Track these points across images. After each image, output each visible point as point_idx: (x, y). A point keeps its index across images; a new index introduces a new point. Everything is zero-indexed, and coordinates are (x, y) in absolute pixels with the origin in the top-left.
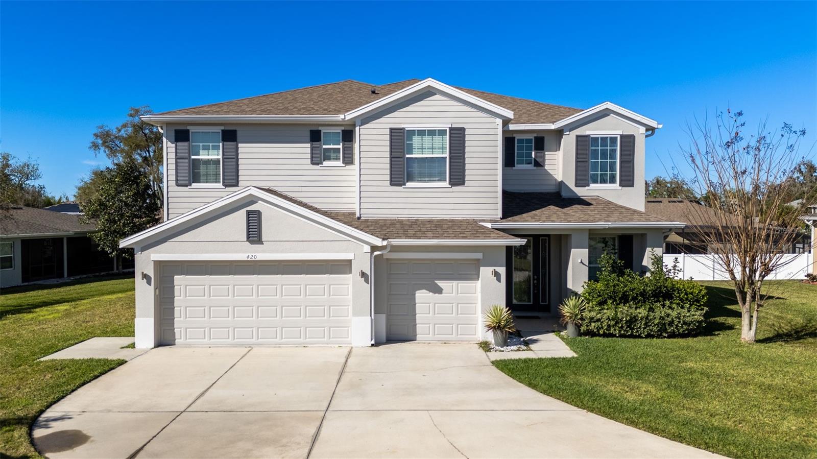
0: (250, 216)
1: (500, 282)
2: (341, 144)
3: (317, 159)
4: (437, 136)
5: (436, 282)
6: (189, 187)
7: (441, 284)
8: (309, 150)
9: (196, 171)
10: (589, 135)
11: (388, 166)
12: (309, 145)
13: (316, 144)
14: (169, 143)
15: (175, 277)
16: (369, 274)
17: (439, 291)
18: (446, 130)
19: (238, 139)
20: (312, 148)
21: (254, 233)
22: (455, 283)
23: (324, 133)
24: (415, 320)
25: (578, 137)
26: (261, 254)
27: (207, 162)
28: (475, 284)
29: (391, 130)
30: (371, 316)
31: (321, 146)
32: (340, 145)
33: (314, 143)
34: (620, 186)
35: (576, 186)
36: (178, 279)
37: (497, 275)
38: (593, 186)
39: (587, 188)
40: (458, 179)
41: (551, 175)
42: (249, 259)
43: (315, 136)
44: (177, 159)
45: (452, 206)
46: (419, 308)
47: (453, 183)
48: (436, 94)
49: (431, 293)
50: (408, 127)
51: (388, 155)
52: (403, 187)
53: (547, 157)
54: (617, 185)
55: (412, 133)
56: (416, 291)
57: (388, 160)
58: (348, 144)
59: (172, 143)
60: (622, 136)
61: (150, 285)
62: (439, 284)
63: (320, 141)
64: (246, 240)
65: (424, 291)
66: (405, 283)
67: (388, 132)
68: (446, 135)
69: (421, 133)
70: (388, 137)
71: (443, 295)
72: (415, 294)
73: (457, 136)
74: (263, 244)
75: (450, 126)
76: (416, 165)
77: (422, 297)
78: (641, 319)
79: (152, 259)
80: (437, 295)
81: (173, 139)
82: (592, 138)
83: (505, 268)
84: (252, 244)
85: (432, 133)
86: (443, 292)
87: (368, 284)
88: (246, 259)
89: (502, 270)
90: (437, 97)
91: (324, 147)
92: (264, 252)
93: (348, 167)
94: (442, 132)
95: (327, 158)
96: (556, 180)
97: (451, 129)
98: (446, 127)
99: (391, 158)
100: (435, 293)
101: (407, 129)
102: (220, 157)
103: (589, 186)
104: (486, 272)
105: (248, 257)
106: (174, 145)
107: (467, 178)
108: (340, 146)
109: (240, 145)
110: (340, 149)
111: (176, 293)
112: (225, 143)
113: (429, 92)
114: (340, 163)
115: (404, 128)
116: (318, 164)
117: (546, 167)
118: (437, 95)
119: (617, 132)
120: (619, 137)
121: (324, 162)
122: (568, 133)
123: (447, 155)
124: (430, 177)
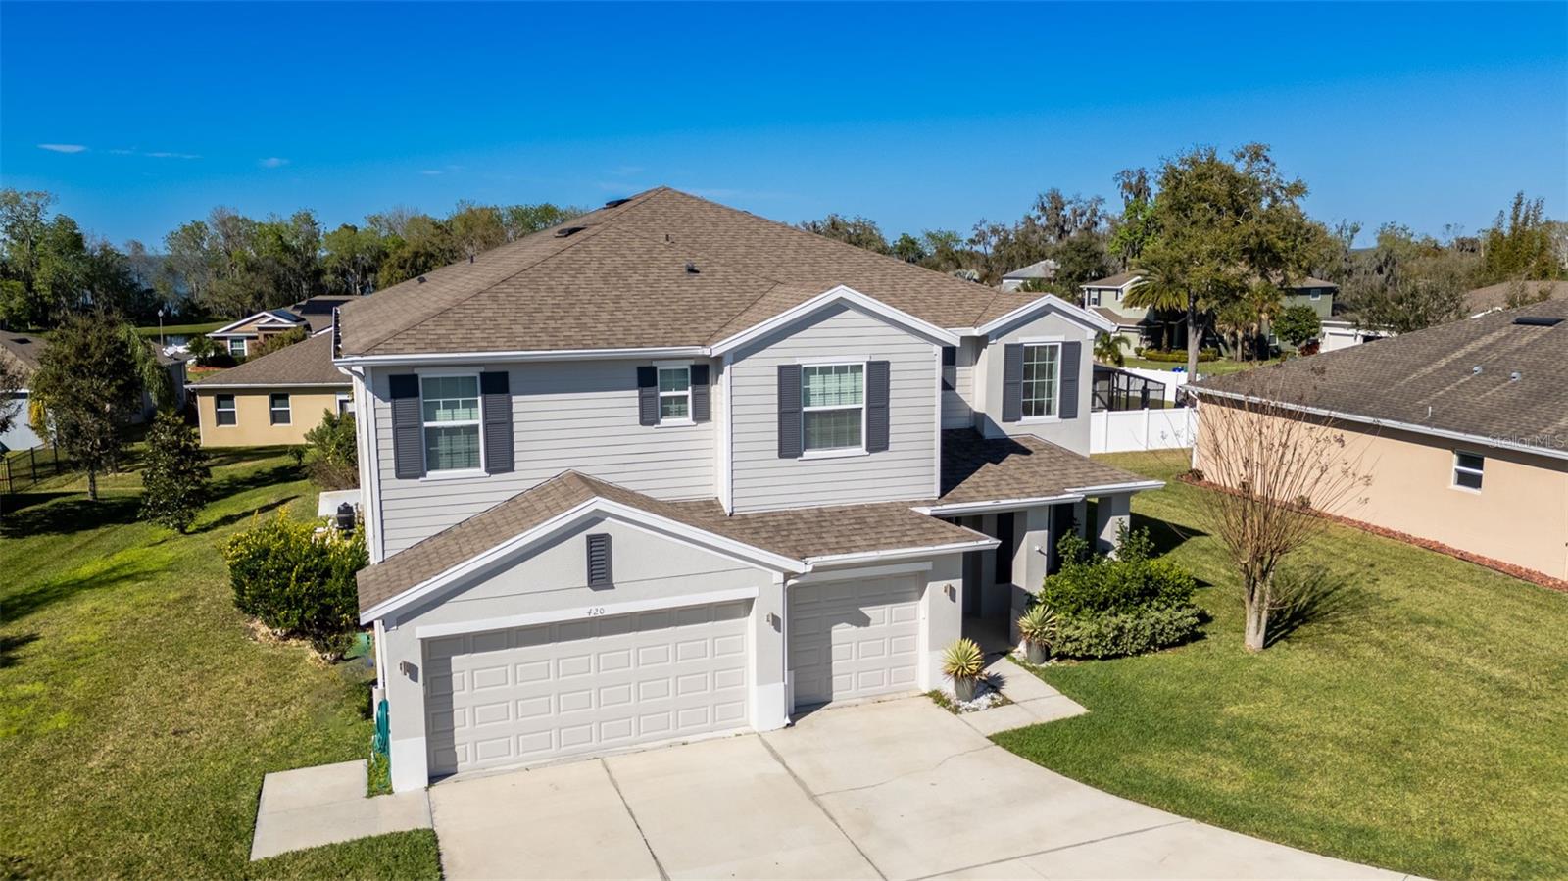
0: (593, 544)
1: (954, 601)
2: (690, 388)
3: (649, 416)
4: (848, 375)
5: (861, 609)
6: (422, 479)
7: (867, 611)
8: (636, 402)
9: (432, 449)
10: (1022, 344)
11: (776, 427)
12: (636, 393)
13: (648, 391)
14: (378, 400)
15: (453, 658)
16: (781, 617)
17: (865, 621)
18: (862, 366)
19: (511, 388)
20: (642, 398)
21: (599, 573)
22: (887, 607)
23: (661, 371)
24: (830, 670)
25: (1007, 346)
26: (609, 604)
27: (452, 432)
28: (914, 607)
29: (781, 368)
30: (784, 681)
31: (657, 394)
32: (687, 389)
33: (645, 389)
34: (1060, 417)
35: (1004, 421)
36: (458, 661)
37: (952, 593)
38: (1025, 419)
39: (1017, 423)
40: (879, 441)
41: (964, 402)
42: (592, 615)
43: (646, 377)
44: (396, 430)
45: (870, 484)
46: (837, 650)
47: (871, 448)
48: (848, 309)
49: (854, 627)
50: (805, 362)
51: (776, 409)
52: (799, 458)
53: (959, 375)
54: (1054, 418)
55: (810, 371)
56: (832, 626)
57: (776, 417)
58: (701, 389)
59: (385, 401)
60: (1064, 344)
61: (416, 681)
62: (865, 612)
63: (656, 385)
64: (586, 584)
65: (844, 625)
66: (816, 615)
67: (775, 372)
68: (862, 372)
69: (825, 371)
70: (775, 380)
71: (871, 627)
72: (830, 632)
73: (879, 373)
74: (614, 588)
75: (868, 359)
76: (817, 420)
77: (841, 633)
78: (1129, 631)
79: (417, 637)
80: (862, 628)
81: (388, 394)
82: (1026, 347)
83: (961, 580)
84: (595, 590)
85: (841, 370)
86: (872, 622)
87: (780, 631)
88: (587, 616)
89: (958, 584)
90: (850, 313)
91: (662, 394)
92: (615, 600)
93: (702, 426)
94: (857, 368)
95: (666, 413)
96: (971, 409)
97: (870, 363)
98: (863, 360)
99: (781, 414)
100: (859, 626)
101: (804, 366)
102: (479, 422)
103: (1020, 420)
104: (936, 589)
105: (590, 613)
106: (389, 404)
107: (891, 438)
108: (689, 392)
109: (514, 398)
110: (687, 396)
111: (456, 684)
112: (489, 396)
113: (838, 307)
114: (688, 420)
115: (799, 365)
116: (651, 424)
117: (958, 391)
118: (849, 311)
119: (1058, 339)
120: (1060, 345)
121: (662, 421)
122: (994, 341)
123: (864, 405)
124: (839, 441)
